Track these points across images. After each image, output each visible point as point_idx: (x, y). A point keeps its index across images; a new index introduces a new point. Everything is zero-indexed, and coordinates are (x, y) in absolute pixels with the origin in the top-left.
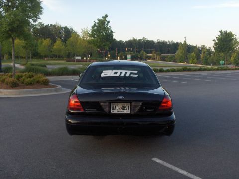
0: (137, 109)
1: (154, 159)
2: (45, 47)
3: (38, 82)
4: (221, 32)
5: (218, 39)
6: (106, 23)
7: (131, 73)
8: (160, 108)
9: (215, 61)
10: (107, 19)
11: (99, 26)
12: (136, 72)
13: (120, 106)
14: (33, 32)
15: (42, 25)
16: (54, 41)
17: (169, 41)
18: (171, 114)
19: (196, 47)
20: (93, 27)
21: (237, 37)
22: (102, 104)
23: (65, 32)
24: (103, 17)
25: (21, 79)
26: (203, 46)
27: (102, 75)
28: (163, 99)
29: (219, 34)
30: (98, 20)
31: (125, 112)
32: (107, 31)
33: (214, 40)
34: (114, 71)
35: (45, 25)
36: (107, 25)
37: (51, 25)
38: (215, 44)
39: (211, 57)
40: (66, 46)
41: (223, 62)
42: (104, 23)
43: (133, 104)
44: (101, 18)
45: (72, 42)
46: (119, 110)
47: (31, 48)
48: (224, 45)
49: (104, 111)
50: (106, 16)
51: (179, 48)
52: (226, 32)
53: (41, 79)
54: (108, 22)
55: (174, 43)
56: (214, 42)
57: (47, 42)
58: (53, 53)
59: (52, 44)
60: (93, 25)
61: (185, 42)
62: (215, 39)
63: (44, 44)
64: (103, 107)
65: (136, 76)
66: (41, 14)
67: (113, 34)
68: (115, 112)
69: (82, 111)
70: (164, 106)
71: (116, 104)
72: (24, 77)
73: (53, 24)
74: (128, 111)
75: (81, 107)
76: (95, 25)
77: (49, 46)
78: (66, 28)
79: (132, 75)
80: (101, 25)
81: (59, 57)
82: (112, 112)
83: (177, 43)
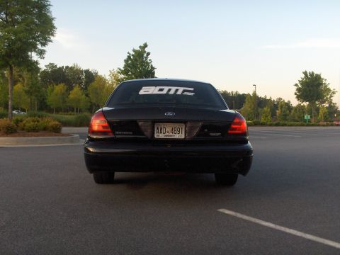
0: (195, 132)
1: (221, 210)
2: (57, 95)
3: (45, 129)
4: (305, 73)
5: (302, 82)
6: (145, 55)
7: (184, 91)
8: (229, 132)
9: (297, 118)
10: (147, 50)
11: (136, 60)
12: (192, 89)
13: (169, 128)
14: (40, 77)
15: (53, 67)
16: (71, 88)
17: (232, 92)
18: (246, 142)
19: (270, 100)
20: (126, 61)
21: (327, 83)
22: (140, 123)
23: (86, 77)
24: (140, 47)
25: (21, 124)
26: (280, 99)
27: (142, 92)
28: (234, 119)
29: (303, 76)
30: (134, 51)
31: (177, 136)
32: (146, 67)
33: (296, 85)
34: (158, 88)
35: (58, 67)
36: (147, 58)
37: (67, 67)
38: (297, 89)
39: (292, 114)
40: (87, 95)
41: (309, 116)
42: (143, 55)
43: (189, 124)
44: (138, 49)
45: (96, 89)
46: (167, 134)
47: (37, 93)
48: (310, 90)
49: (143, 135)
50: (146, 46)
51: (246, 101)
52: (313, 73)
53: (50, 124)
54: (148, 54)
55: (239, 95)
56: (296, 87)
57: (60, 88)
58: (68, 104)
59: (67, 91)
60: (126, 58)
61: (255, 93)
62: (298, 82)
63: (55, 91)
64: (143, 128)
65: (192, 94)
66: (53, 35)
67: (155, 70)
68: (162, 136)
69: (110, 136)
70: (236, 128)
71: (162, 125)
72: (24, 122)
73: (70, 66)
74: (180, 135)
75: (109, 130)
76: (129, 57)
77: (63, 94)
78: (87, 72)
79: (185, 93)
80: (137, 58)
81: (77, 111)
82: (156, 136)
83: (243, 95)
